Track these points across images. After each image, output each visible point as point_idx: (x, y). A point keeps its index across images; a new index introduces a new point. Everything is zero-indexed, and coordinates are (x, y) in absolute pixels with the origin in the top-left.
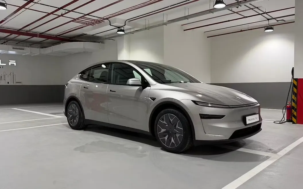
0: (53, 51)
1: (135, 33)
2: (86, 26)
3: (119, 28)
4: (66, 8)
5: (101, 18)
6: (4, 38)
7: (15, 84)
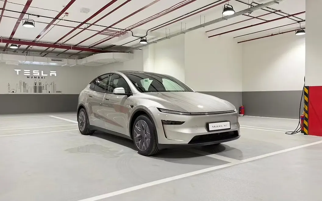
0: (87, 61)
1: (159, 43)
2: (113, 37)
3: (142, 38)
4: (88, 22)
5: (124, 30)
6: (45, 51)
7: (55, 93)
